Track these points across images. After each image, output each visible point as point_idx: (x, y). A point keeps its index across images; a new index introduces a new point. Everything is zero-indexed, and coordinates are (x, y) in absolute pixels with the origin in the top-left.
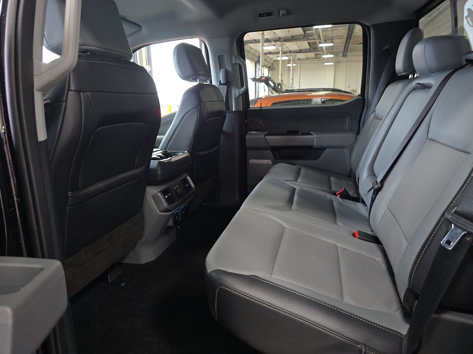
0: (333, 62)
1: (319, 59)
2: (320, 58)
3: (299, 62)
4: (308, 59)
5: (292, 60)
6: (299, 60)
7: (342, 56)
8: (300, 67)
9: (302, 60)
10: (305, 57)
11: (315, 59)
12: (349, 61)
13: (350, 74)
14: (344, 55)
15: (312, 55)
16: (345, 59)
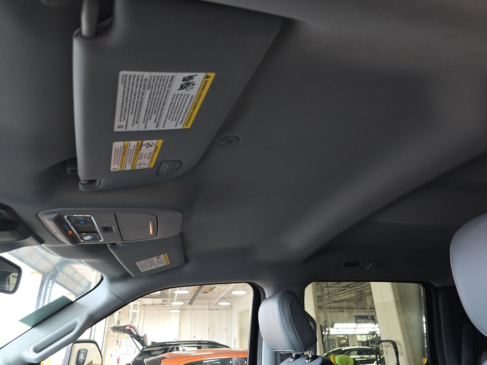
0: (179, 310)
1: (165, 306)
2: (166, 304)
3: (144, 308)
4: (153, 305)
5: (139, 305)
6: (143, 306)
7: (188, 303)
8: (144, 313)
9: (147, 306)
10: (152, 303)
11: (162, 306)
12: (194, 309)
13: (195, 324)
14: (191, 303)
15: (159, 301)
16: (190, 307)
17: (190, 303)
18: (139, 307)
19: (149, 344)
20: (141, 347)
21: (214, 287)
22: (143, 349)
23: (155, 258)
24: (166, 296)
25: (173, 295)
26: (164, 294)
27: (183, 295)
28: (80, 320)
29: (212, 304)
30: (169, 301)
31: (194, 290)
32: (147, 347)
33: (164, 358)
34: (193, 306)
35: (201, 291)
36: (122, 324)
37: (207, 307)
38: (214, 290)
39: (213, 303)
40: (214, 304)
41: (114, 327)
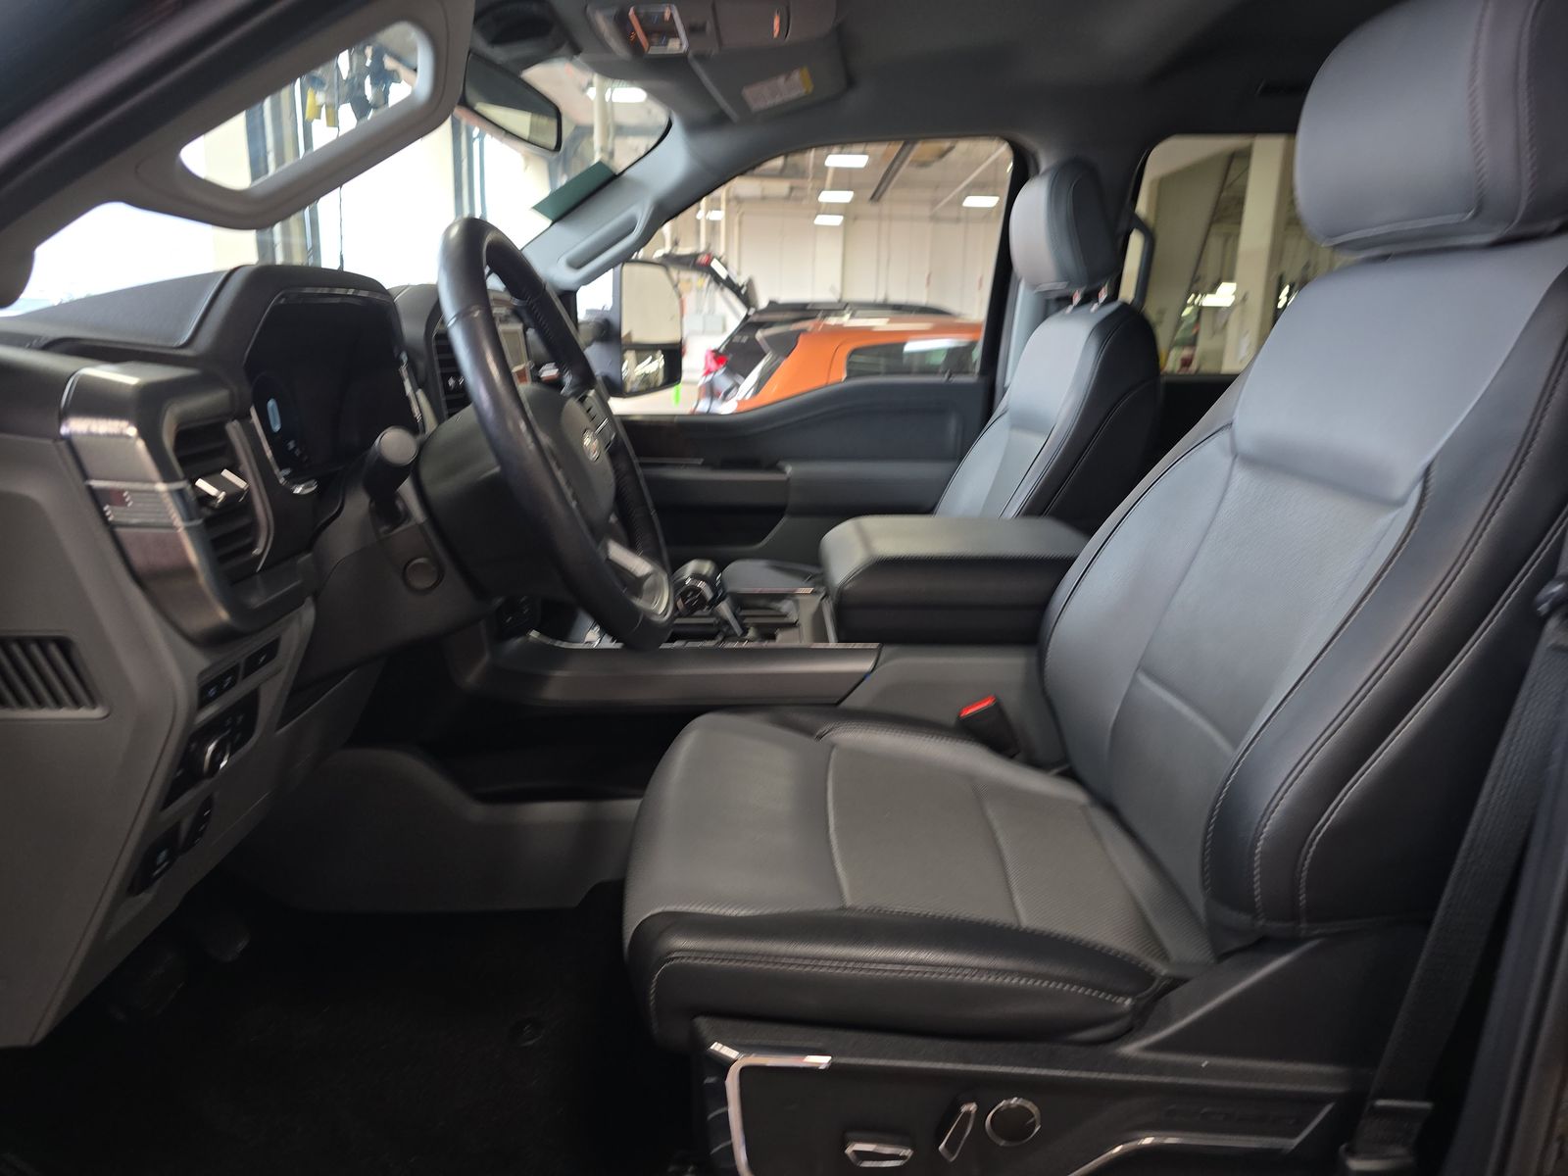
0: (841, 215)
1: (798, 204)
2: (800, 200)
3: (737, 208)
4: (763, 199)
7: (868, 197)
8: (740, 225)
9: (745, 203)
10: (757, 194)
11: (788, 203)
12: (886, 218)
13: (889, 260)
14: (877, 195)
15: (781, 187)
16: (874, 209)
17: (876, 197)
18: (723, 206)
19: (763, 304)
20: (742, 312)
21: (950, 149)
22: (747, 317)
23: (781, 80)
24: (798, 173)
25: (821, 170)
26: (795, 166)
27: (850, 171)
28: (641, 212)
29: (942, 204)
30: (809, 191)
31: (885, 155)
32: (757, 312)
33: (804, 331)
34: (885, 206)
35: (909, 159)
36: (684, 250)
37: (926, 211)
38: (953, 156)
39: (945, 201)
40: (950, 203)
41: (665, 256)
